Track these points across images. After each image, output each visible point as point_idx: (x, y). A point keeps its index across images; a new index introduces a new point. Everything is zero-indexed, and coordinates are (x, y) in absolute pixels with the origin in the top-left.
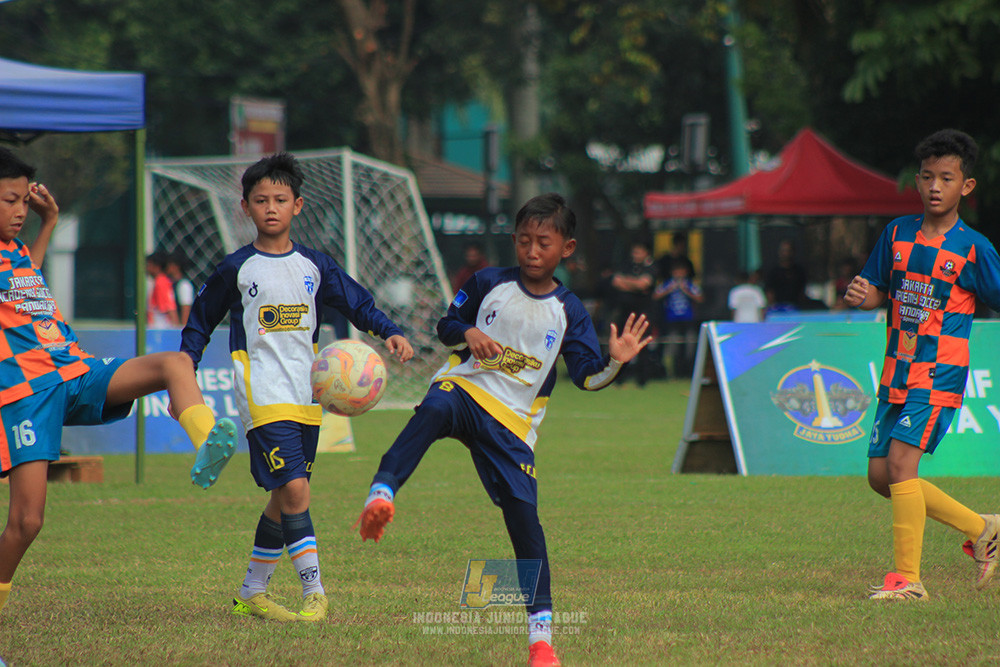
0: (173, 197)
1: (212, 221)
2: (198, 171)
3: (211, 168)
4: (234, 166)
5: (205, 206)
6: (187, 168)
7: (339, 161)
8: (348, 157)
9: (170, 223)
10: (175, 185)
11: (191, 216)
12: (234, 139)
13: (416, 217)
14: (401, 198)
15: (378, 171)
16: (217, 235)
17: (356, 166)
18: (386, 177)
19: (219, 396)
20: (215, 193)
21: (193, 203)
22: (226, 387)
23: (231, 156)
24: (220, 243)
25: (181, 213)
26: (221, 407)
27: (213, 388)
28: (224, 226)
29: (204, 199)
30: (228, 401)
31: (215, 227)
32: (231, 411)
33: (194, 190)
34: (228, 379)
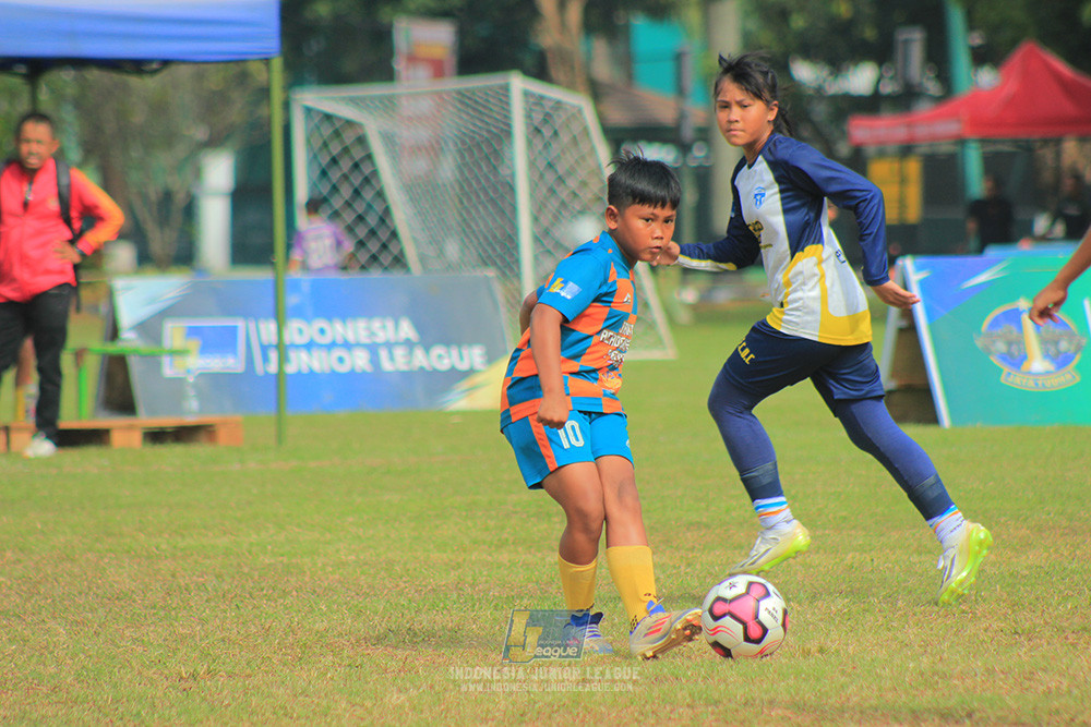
0: (327, 131)
1: (369, 157)
2: (353, 101)
3: (372, 99)
5: (362, 140)
6: (343, 99)
7: (506, 88)
8: (518, 84)
9: (325, 160)
10: (328, 117)
11: (346, 152)
12: (398, 64)
13: (593, 150)
14: (576, 129)
15: (550, 100)
16: (375, 173)
17: (527, 94)
18: (558, 105)
19: (373, 349)
20: (372, 127)
21: (349, 137)
22: (381, 337)
23: (395, 83)
24: (378, 181)
25: (335, 148)
26: (375, 361)
27: (367, 341)
28: (383, 162)
29: (360, 133)
30: (383, 354)
31: (373, 164)
32: (387, 366)
33: (350, 123)
34: (382, 330)
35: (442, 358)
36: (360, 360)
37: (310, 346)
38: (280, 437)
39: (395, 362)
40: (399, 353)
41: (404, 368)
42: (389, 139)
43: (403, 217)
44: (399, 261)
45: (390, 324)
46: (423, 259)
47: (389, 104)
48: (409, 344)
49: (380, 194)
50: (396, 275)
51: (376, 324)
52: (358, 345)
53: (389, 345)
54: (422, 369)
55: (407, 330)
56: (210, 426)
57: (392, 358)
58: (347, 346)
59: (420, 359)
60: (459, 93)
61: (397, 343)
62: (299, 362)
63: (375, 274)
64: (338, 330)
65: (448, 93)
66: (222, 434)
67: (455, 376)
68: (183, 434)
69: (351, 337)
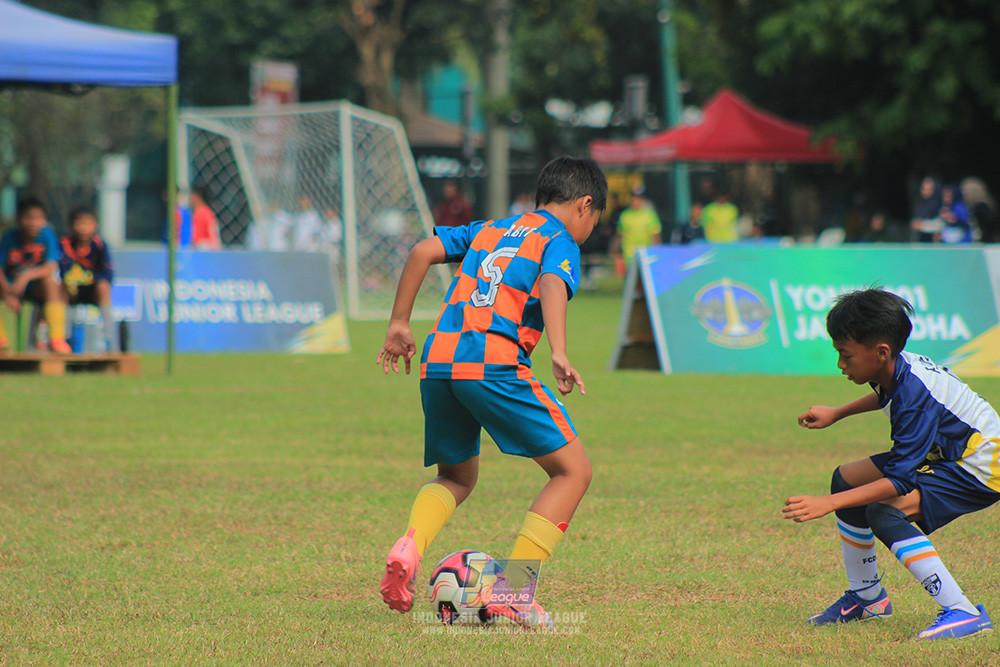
0: (204, 143)
1: (234, 163)
2: (224, 121)
3: (238, 119)
4: (256, 116)
5: (229, 150)
7: (336, 116)
8: (347, 111)
9: (201, 164)
10: (203, 133)
11: (218, 159)
12: (255, 94)
14: (389, 146)
15: (370, 123)
16: (238, 175)
17: (354, 119)
18: (377, 128)
20: (237, 140)
21: (219, 148)
22: (244, 296)
23: (252, 107)
24: (240, 181)
25: (209, 156)
26: (239, 314)
28: (244, 167)
29: (228, 145)
30: (246, 309)
31: (236, 168)
32: (248, 318)
33: (221, 138)
34: (245, 290)
35: (289, 313)
36: (228, 313)
37: (191, 301)
38: (169, 369)
39: (255, 315)
40: (257, 308)
41: (261, 320)
42: (248, 149)
45: (251, 286)
47: (247, 124)
48: (264, 302)
49: (241, 191)
51: (241, 286)
52: (227, 301)
53: (250, 302)
54: (274, 321)
55: (264, 292)
56: (117, 361)
57: (252, 312)
58: (219, 301)
59: (273, 314)
60: (302, 116)
61: (256, 302)
62: (183, 313)
64: (213, 289)
65: (294, 117)
66: (125, 368)
67: (298, 327)
68: (96, 366)
69: (222, 296)
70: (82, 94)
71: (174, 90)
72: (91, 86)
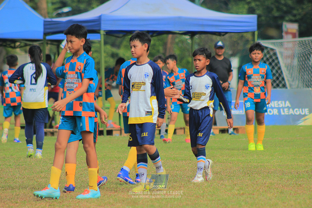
0: (266, 51)
1: (277, 58)
2: (274, 44)
3: (277, 43)
4: (284, 42)
5: (275, 54)
6: (270, 43)
9: (265, 59)
10: (266, 48)
11: (271, 57)
12: (284, 34)
16: (279, 62)
19: (279, 109)
20: (278, 50)
21: (272, 53)
22: (281, 106)
23: (283, 39)
24: (280, 64)
25: (268, 56)
26: (279, 112)
27: (277, 107)
28: (280, 59)
29: (275, 52)
30: (282, 110)
31: (278, 60)
32: (282, 113)
33: (272, 50)
34: (281, 104)
35: (297, 112)
36: (275, 112)
40: (286, 110)
41: (287, 114)
42: (281, 53)
43: (285, 74)
44: (284, 86)
45: (283, 102)
46: (291, 85)
47: (281, 44)
48: (288, 107)
49: (280, 68)
50: (284, 89)
51: (280, 102)
52: (275, 108)
53: (283, 108)
54: (292, 114)
55: (288, 104)
56: (237, 128)
57: (284, 111)
59: (291, 112)
61: (285, 108)
63: (278, 89)
66: (240, 130)
67: (301, 116)
69: (273, 106)
70: (223, 35)
71: (256, 33)
72: (226, 33)
